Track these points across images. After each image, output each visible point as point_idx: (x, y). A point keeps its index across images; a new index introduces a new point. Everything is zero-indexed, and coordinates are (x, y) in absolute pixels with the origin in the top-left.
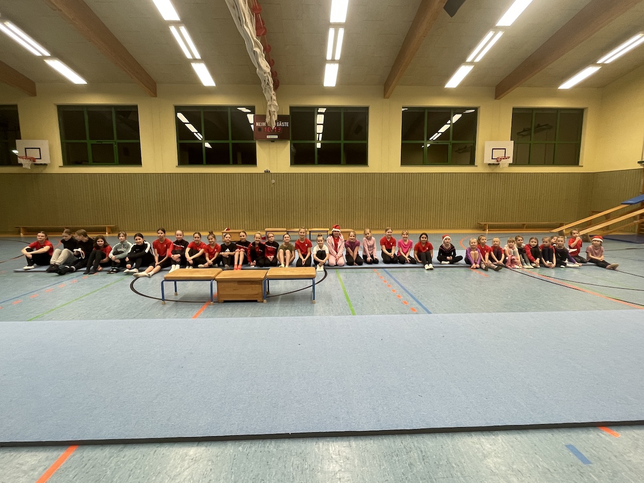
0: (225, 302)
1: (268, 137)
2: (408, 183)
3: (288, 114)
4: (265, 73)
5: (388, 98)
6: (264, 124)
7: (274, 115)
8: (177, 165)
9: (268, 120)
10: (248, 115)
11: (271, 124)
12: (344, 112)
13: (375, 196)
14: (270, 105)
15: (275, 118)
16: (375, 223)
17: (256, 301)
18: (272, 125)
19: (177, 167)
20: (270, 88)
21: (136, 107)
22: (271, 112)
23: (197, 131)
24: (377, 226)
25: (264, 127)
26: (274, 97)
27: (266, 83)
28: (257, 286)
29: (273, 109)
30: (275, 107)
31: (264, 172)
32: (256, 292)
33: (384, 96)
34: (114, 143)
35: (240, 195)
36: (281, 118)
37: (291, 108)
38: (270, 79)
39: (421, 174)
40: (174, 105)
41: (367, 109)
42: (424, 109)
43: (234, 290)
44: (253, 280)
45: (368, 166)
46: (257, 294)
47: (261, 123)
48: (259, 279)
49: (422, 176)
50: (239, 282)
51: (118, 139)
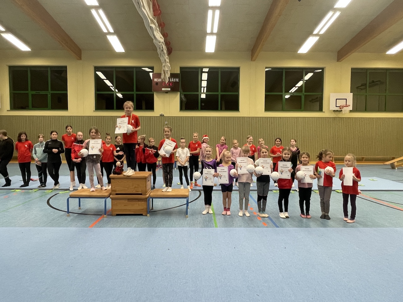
0: (118, 215)
1: (163, 89)
2: (270, 125)
3: (179, 72)
4: (159, 42)
5: (254, 61)
6: (160, 80)
7: (168, 73)
8: (95, 110)
9: (162, 77)
10: (150, 73)
11: (165, 80)
12: (221, 71)
15: (168, 75)
17: (141, 215)
20: (164, 53)
21: (66, 67)
22: (165, 71)
23: (112, 85)
25: (160, 82)
26: (167, 60)
27: (161, 50)
28: (142, 202)
29: (166, 69)
31: (159, 116)
33: (252, 59)
36: (173, 75)
37: (181, 68)
38: (164, 47)
39: (281, 118)
40: (93, 66)
41: (238, 69)
42: (282, 69)
43: (124, 206)
44: (139, 198)
45: (239, 112)
46: (142, 209)
47: (158, 79)
48: (144, 198)
49: (281, 119)
50: (129, 200)
51: (51, 90)
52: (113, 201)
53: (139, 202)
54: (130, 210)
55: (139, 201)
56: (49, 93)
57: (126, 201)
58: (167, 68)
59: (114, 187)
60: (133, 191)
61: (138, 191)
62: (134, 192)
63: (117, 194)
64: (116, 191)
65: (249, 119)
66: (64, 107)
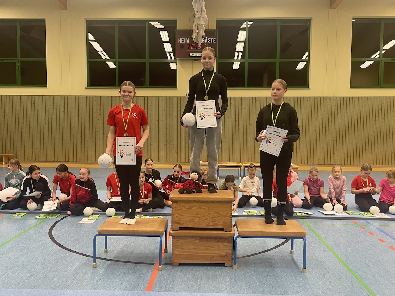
0: (181, 264)
1: (192, 55)
2: (359, 109)
3: (215, 28)
5: (335, 8)
6: (187, 40)
7: (202, 29)
8: (87, 87)
9: (194, 35)
10: (161, 32)
11: (197, 40)
12: (281, 26)
13: (318, 125)
14: (199, 18)
15: (202, 33)
16: (318, 157)
17: (223, 265)
18: (199, 41)
19: (86, 88)
21: (43, 21)
22: (198, 25)
23: (102, 50)
24: (320, 161)
25: (187, 43)
26: (204, 9)
28: (225, 244)
29: (202, 22)
30: (204, 19)
31: (185, 96)
32: (222, 252)
33: (330, 6)
34: (17, 61)
35: (157, 122)
36: (208, 33)
37: (218, 21)
39: (376, 99)
40: (85, 19)
41: (309, 21)
42: (379, 20)
43: (194, 249)
44: (220, 236)
45: (310, 89)
46: (224, 256)
47: (184, 40)
48: (229, 236)
49: (378, 100)
50: (202, 238)
51: (21, 57)
52: (175, 240)
53: (220, 244)
54: (203, 257)
55: (218, 241)
56: (18, 61)
57: (198, 241)
58: (204, 21)
59: (177, 217)
60: (208, 224)
61: (217, 225)
62: (211, 225)
63: (181, 229)
64: (180, 223)
65: (325, 101)
66: (42, 81)
